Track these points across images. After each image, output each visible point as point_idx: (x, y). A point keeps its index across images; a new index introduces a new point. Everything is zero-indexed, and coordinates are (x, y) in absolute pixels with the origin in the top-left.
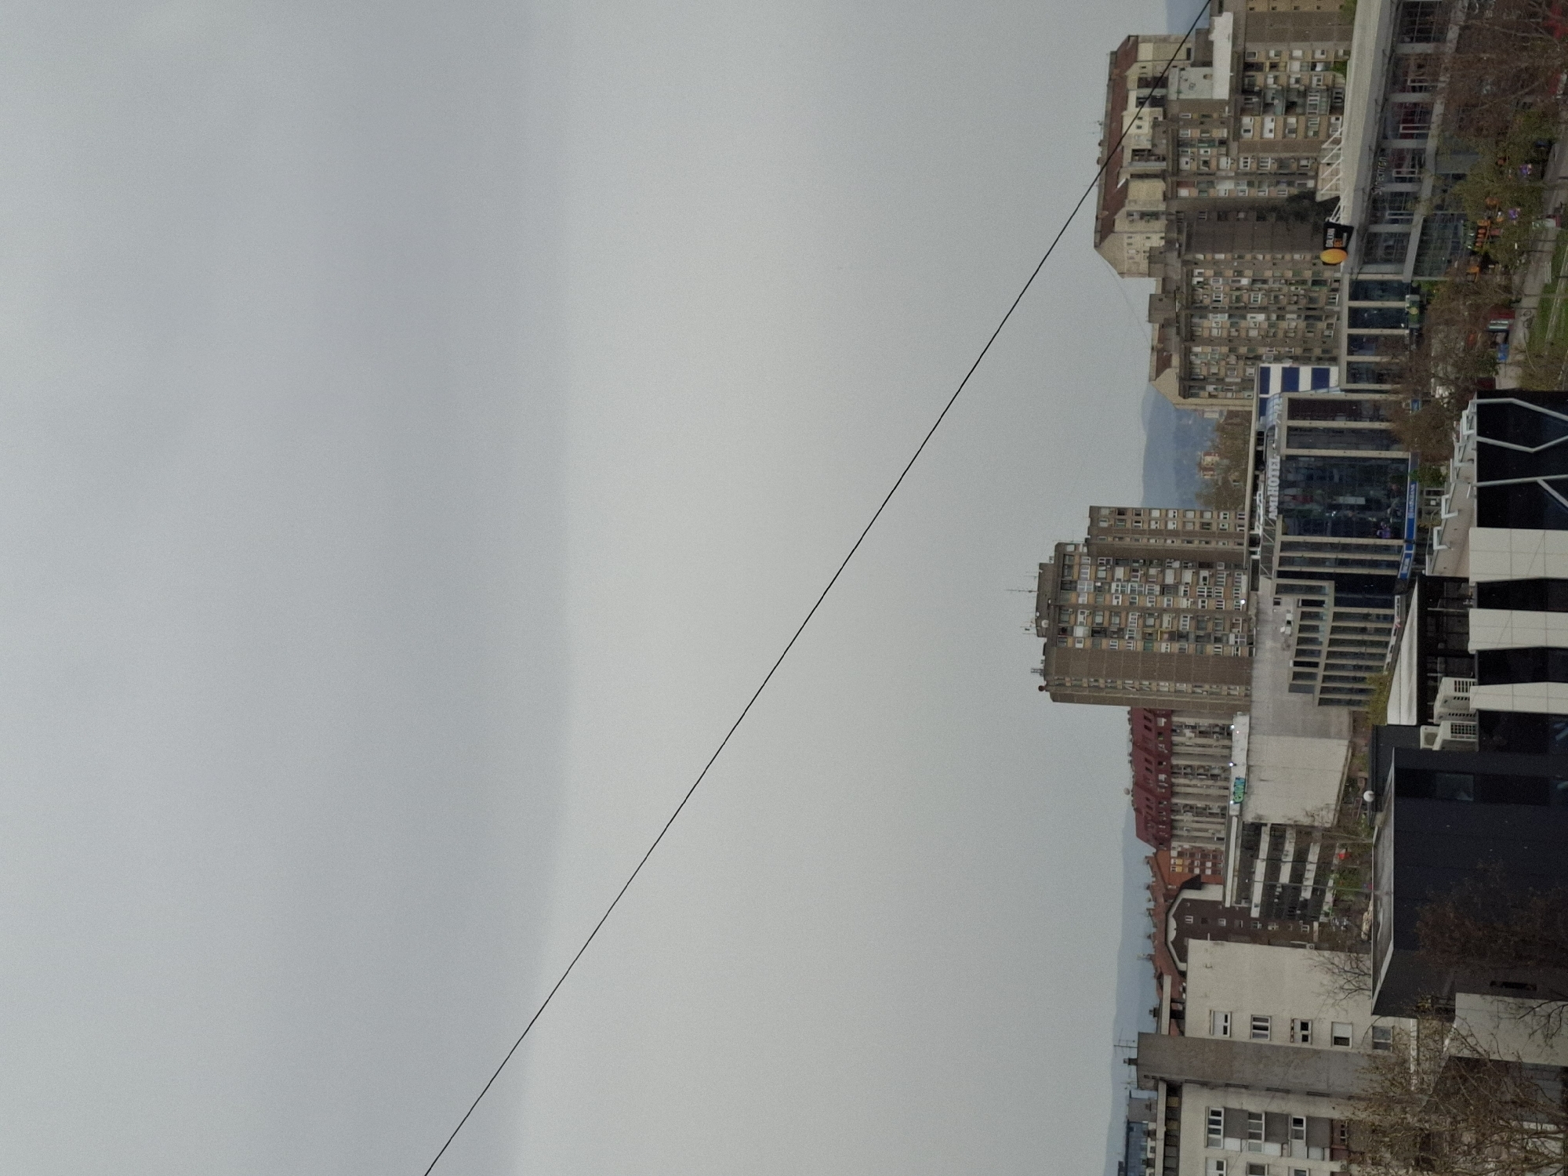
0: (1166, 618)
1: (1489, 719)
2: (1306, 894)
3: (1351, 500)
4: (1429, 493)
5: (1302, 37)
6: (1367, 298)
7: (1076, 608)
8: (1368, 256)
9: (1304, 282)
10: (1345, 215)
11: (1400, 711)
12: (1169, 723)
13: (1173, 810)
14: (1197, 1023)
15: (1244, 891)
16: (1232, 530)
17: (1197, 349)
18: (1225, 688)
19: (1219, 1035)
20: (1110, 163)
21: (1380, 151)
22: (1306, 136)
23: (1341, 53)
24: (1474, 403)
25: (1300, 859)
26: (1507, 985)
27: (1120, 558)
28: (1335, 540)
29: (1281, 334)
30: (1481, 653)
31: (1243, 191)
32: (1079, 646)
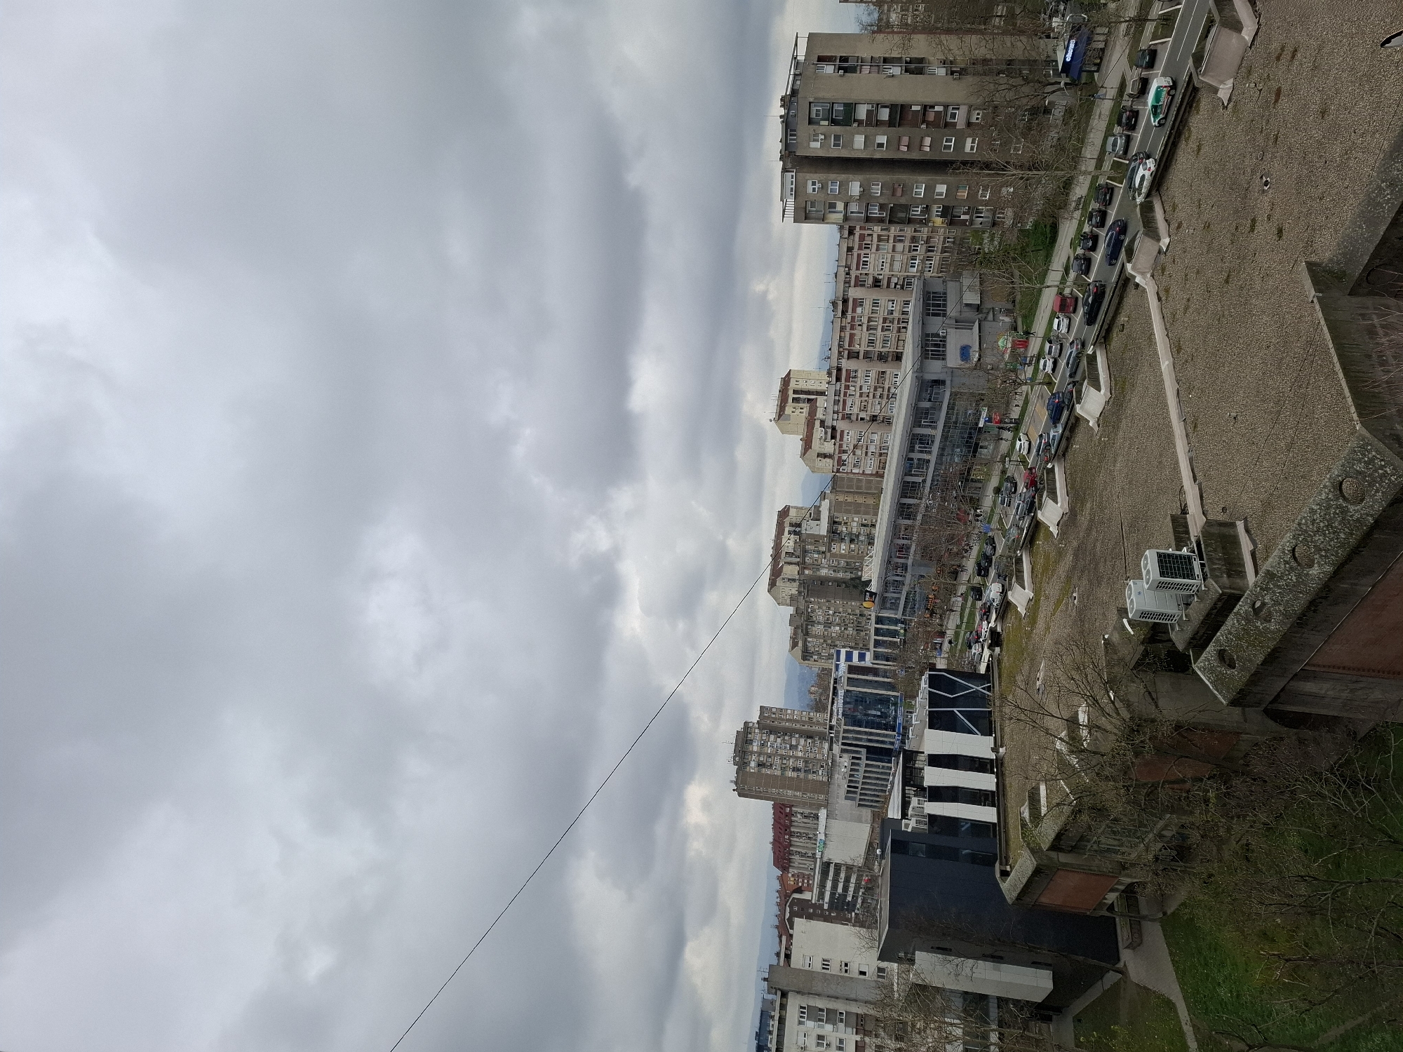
0: (791, 760)
1: (933, 818)
2: (849, 899)
3: (874, 712)
4: (907, 712)
5: (857, 512)
6: (882, 624)
7: (752, 753)
8: (883, 605)
9: (856, 615)
10: (873, 590)
11: (894, 812)
12: (791, 810)
13: (790, 853)
14: (796, 961)
15: (821, 895)
16: (822, 722)
17: (809, 639)
18: (816, 795)
19: (807, 968)
20: (776, 557)
21: (889, 562)
22: (858, 554)
23: (874, 521)
24: (927, 673)
25: (847, 880)
26: (938, 948)
27: (772, 731)
28: (867, 730)
29: (846, 636)
30: (930, 787)
31: (832, 574)
32: (752, 771)
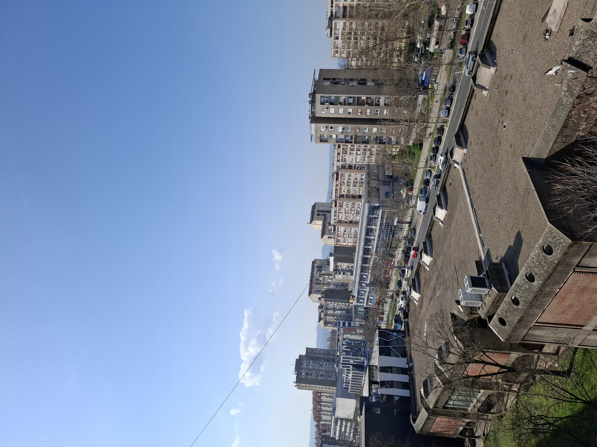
0: (320, 372)
1: (382, 396)
4: (371, 348)
5: (346, 262)
7: (303, 368)
9: (346, 306)
10: (353, 294)
11: (365, 393)
12: (320, 395)
13: (321, 414)
15: (335, 433)
17: (327, 317)
18: (331, 387)
21: (359, 282)
23: (352, 265)
24: (377, 331)
27: (312, 358)
28: (352, 357)
29: (342, 315)
30: (380, 381)
32: (303, 377)
